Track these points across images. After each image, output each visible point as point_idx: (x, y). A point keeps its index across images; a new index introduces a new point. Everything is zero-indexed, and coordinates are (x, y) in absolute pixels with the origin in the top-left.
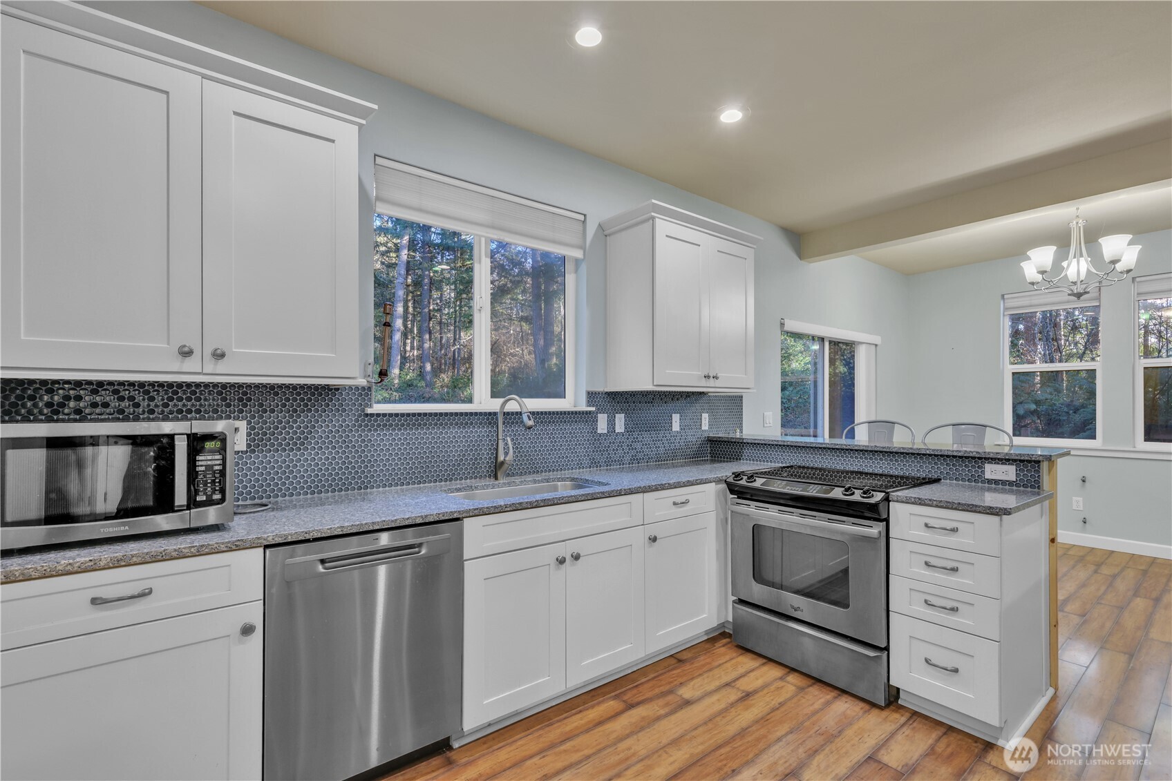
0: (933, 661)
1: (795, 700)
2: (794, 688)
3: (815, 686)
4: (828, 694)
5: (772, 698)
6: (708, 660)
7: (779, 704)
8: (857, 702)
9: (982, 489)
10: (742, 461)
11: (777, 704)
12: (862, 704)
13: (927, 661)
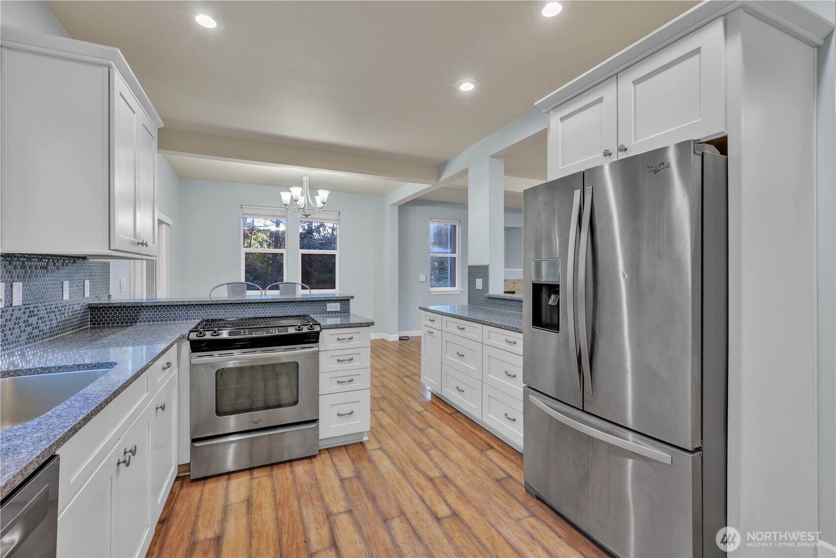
0: (342, 413)
1: (276, 483)
2: (266, 478)
3: (274, 469)
4: (286, 468)
5: (263, 491)
6: (186, 504)
7: (272, 491)
8: (303, 461)
9: (326, 317)
10: (138, 323)
11: (271, 492)
12: (305, 461)
13: (338, 414)
